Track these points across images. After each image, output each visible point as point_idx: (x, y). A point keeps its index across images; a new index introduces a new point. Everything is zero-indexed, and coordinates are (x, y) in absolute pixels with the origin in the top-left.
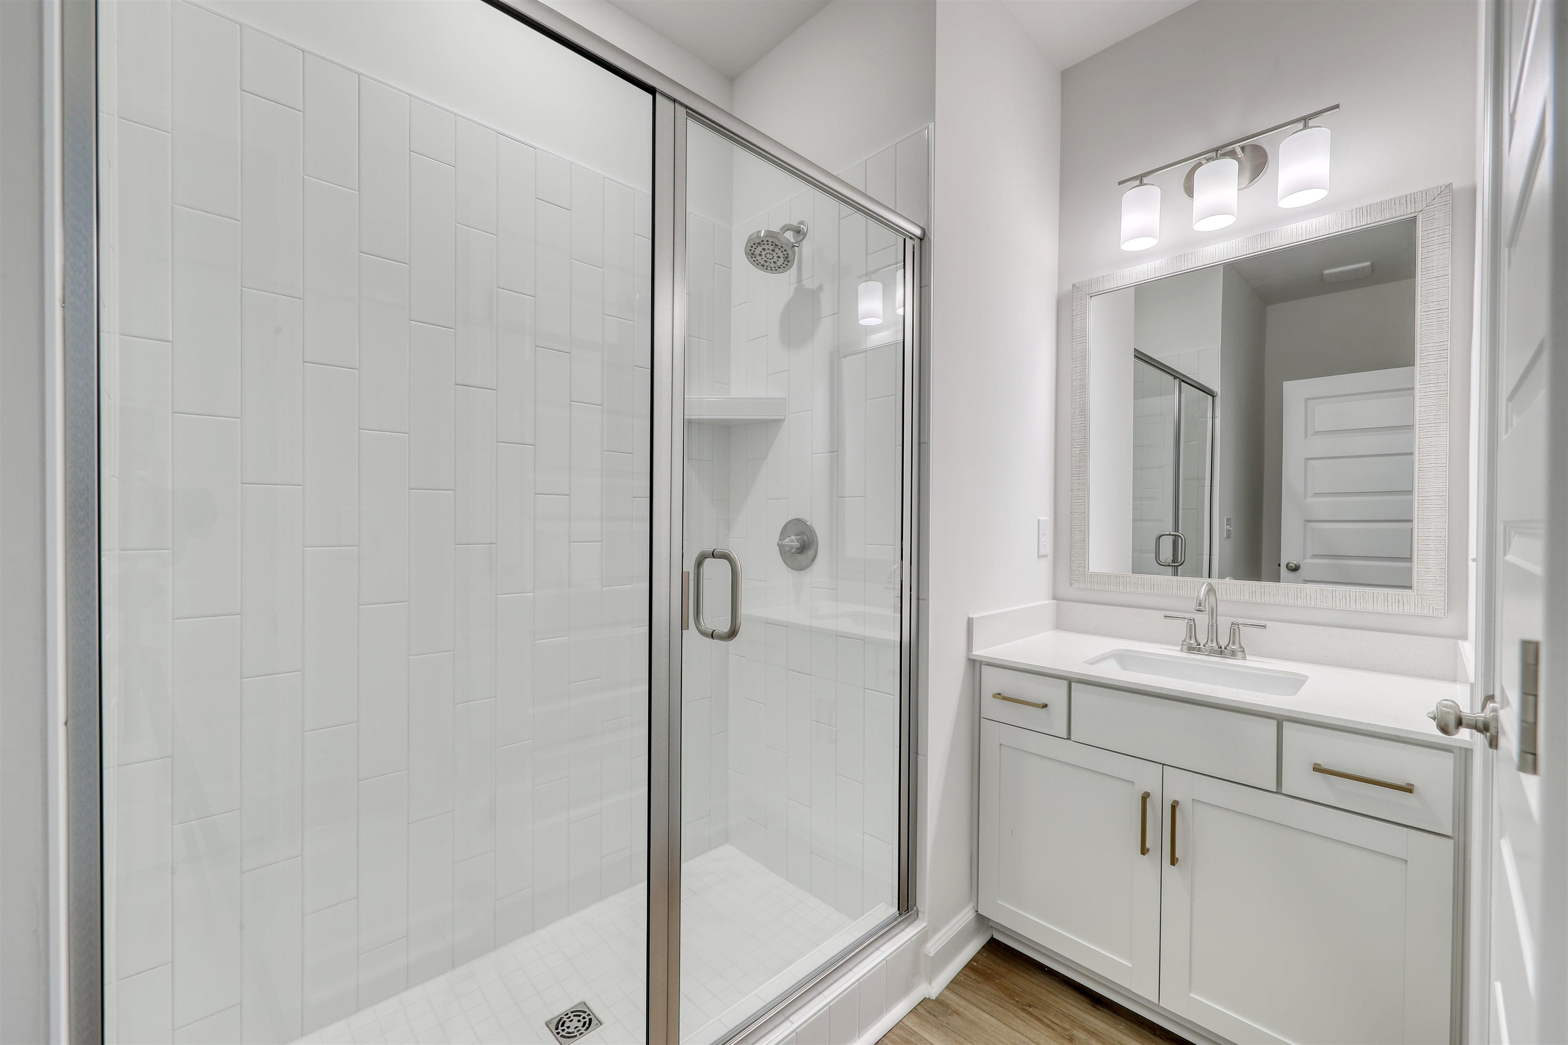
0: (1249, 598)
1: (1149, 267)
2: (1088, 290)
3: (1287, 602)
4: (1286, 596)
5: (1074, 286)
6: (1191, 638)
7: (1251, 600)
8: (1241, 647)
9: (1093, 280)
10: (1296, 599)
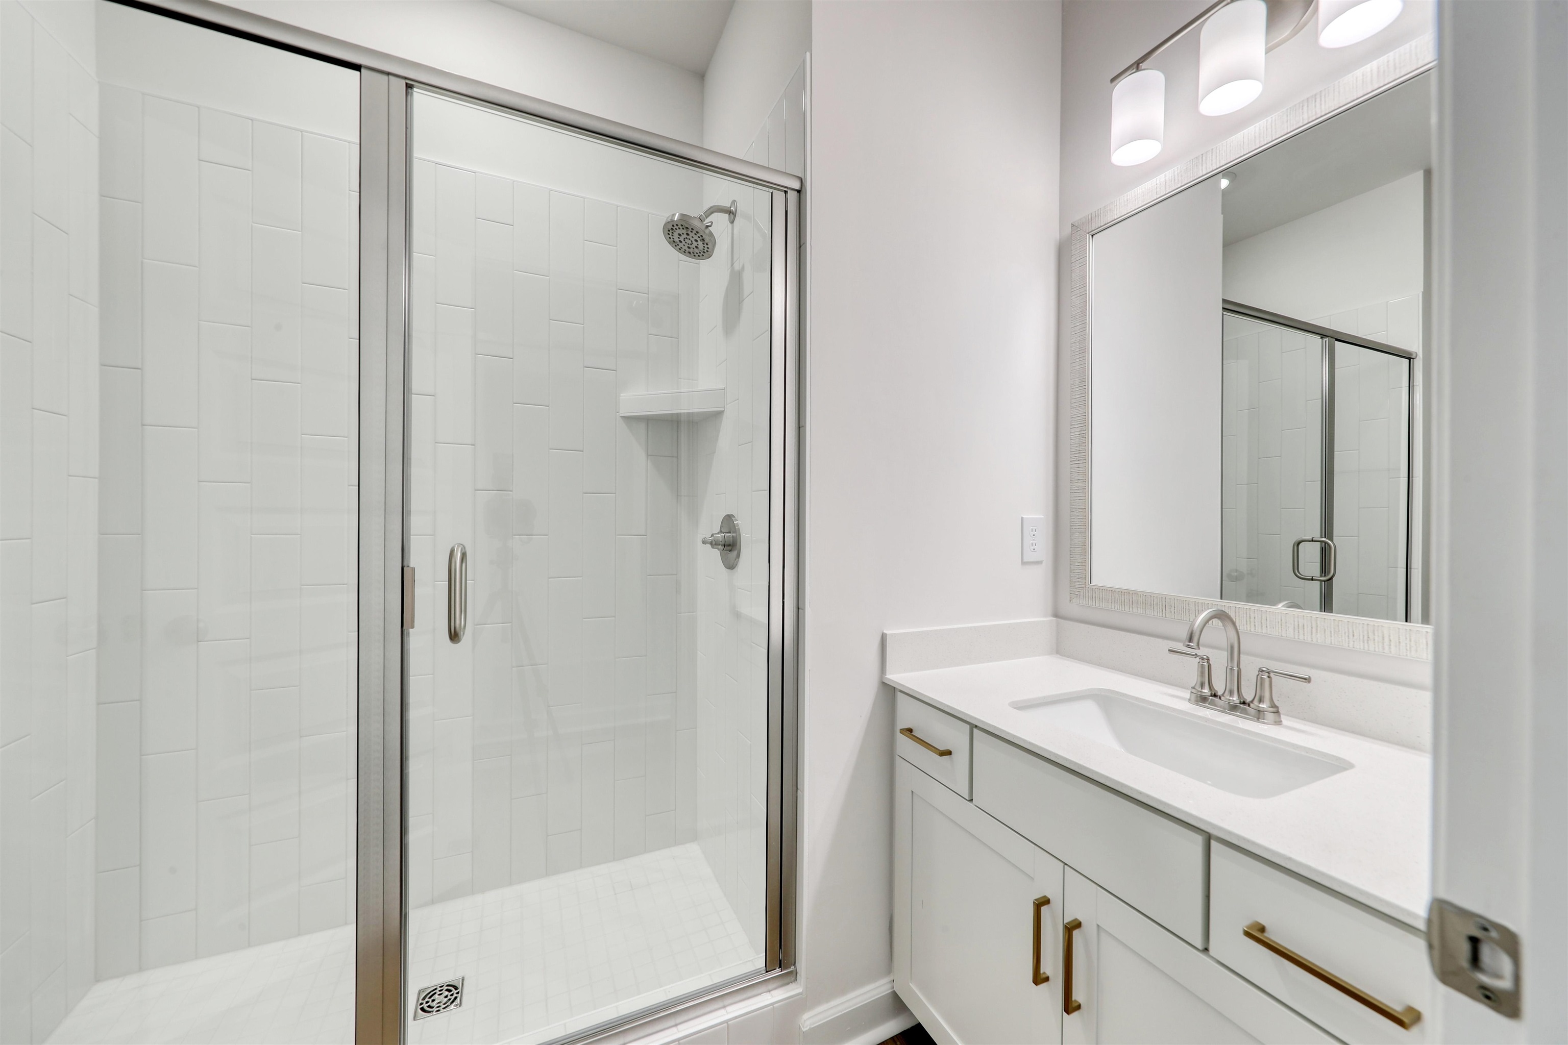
0: (1294, 634)
1: (1158, 182)
2: (1088, 227)
3: (1351, 645)
4: (1351, 636)
5: (1073, 225)
6: (1202, 685)
7: (1296, 637)
8: (1273, 705)
9: (1093, 214)
10: (1366, 641)
